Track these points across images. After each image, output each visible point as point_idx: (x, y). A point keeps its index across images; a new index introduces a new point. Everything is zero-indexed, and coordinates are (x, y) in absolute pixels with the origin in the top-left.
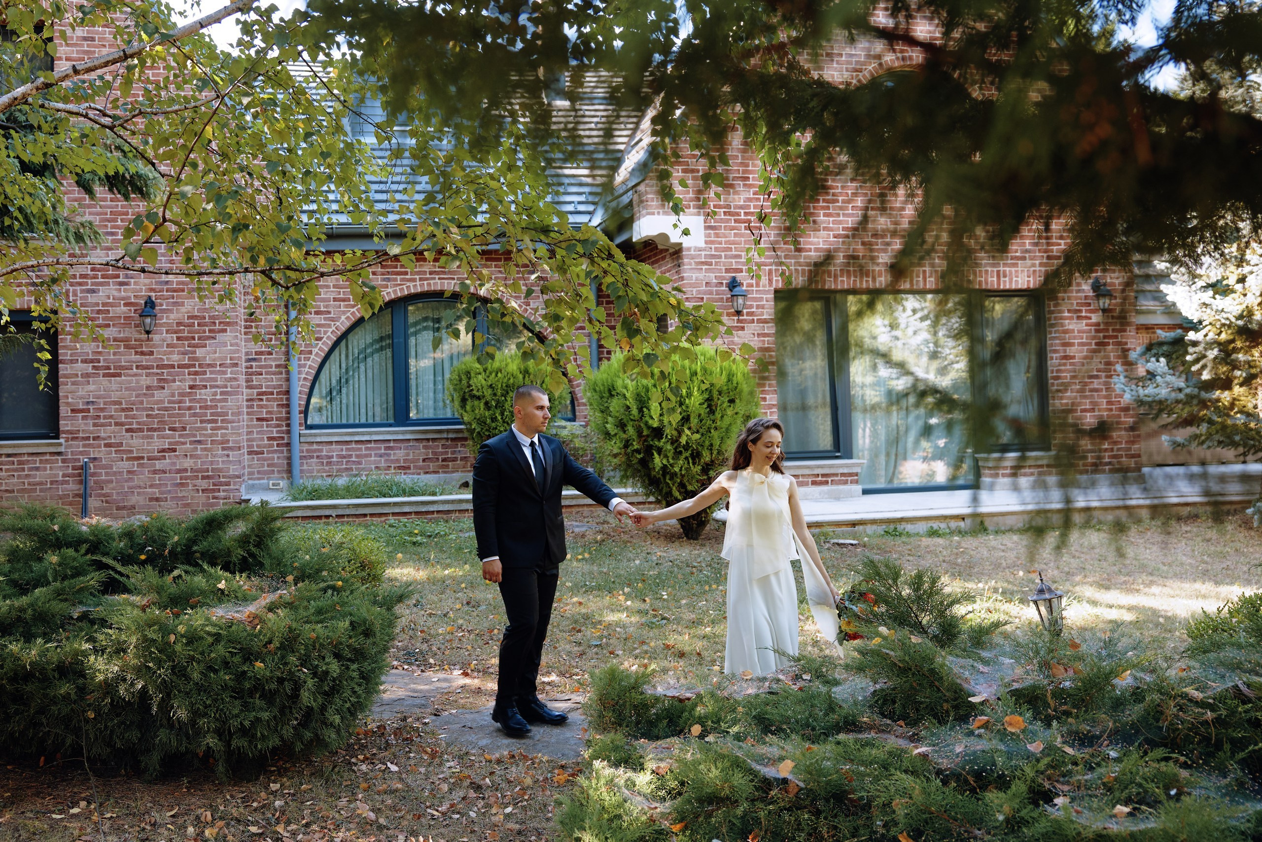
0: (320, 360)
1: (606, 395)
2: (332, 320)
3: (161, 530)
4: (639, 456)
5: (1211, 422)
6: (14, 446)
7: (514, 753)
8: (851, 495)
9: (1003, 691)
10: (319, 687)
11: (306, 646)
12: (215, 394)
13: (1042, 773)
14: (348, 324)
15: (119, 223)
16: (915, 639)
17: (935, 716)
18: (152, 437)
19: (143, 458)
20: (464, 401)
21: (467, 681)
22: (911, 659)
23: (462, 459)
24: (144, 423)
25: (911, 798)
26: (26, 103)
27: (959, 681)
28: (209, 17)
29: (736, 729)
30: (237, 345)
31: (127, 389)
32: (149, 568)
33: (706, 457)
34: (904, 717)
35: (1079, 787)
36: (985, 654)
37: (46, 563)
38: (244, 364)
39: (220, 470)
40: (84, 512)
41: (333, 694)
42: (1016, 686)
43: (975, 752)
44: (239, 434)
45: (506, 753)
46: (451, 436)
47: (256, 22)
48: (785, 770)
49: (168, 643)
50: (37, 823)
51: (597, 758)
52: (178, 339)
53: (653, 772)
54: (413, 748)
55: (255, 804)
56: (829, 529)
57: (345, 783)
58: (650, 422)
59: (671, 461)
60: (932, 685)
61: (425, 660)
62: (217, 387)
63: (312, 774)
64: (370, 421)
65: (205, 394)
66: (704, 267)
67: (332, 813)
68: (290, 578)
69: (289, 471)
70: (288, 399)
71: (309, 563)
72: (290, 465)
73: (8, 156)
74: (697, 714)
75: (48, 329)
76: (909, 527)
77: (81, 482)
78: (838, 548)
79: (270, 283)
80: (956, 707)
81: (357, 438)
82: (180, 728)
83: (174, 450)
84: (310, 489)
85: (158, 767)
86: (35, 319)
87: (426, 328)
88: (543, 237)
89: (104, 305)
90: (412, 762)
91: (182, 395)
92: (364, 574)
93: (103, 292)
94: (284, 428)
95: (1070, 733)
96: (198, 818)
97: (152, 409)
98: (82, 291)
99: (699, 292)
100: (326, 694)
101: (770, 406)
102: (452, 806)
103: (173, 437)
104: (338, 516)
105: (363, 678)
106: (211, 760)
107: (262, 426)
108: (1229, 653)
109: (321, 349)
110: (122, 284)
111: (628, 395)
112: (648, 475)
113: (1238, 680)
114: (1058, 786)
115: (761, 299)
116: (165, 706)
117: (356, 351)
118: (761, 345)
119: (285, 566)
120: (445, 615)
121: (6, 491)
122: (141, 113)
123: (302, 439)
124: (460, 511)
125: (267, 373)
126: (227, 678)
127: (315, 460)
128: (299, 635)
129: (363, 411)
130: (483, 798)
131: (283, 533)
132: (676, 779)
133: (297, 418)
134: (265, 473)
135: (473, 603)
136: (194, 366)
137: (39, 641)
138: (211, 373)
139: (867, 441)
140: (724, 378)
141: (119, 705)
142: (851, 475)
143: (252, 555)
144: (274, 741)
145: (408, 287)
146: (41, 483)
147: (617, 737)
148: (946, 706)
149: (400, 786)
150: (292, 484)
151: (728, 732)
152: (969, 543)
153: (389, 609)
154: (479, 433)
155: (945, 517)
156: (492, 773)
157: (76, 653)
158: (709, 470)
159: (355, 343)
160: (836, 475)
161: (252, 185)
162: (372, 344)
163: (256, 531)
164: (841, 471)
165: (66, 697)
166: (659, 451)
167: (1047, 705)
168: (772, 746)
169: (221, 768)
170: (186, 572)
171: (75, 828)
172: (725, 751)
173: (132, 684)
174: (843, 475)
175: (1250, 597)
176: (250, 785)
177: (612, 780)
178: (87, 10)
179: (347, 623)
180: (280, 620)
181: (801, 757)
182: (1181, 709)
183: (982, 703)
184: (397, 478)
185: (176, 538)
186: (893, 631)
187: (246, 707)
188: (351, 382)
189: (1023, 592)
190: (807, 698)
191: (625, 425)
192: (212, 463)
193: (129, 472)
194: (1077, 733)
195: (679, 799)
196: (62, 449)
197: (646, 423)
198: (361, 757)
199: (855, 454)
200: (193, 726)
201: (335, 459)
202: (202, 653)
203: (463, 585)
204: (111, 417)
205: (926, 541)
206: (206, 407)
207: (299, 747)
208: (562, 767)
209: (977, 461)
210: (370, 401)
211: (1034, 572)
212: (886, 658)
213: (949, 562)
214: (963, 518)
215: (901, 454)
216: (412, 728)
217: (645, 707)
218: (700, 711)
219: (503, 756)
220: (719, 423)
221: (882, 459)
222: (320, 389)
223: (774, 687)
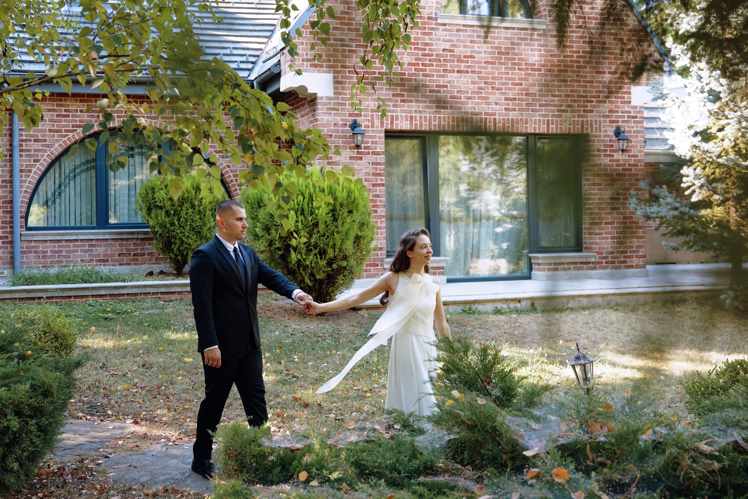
0: (37, 177)
1: (256, 206)
2: (48, 146)
4: (280, 253)
5: (696, 232)
7: (168, 488)
9: (552, 445)
14: (60, 150)
16: (481, 401)
17: (496, 466)
20: (149, 210)
21: (136, 428)
22: (478, 418)
23: (148, 254)
27: (515, 437)
29: (336, 474)
33: (331, 253)
34: (472, 463)
36: (536, 412)
41: (14, 445)
42: (562, 441)
45: (161, 488)
46: (140, 236)
54: (86, 485)
59: (304, 257)
60: (494, 440)
61: (105, 412)
64: (78, 225)
66: (333, 112)
69: (12, 263)
70: (11, 207)
72: (12, 258)
74: (304, 463)
76: (480, 307)
80: (513, 459)
81: (66, 238)
84: (27, 276)
92: (56, 344)
94: (9, 230)
95: (605, 481)
99: (329, 131)
101: (381, 217)
104: (48, 298)
105: (42, 431)
108: (731, 414)
109: (38, 169)
112: (287, 267)
113: (736, 436)
115: (375, 137)
117: (67, 171)
118: (374, 171)
120: (124, 375)
123: (23, 238)
124: (144, 294)
127: (33, 254)
129: (72, 217)
133: (18, 221)
135: (147, 365)
139: (452, 244)
140: (345, 194)
142: (438, 268)
147: (238, 482)
148: (504, 457)
150: (13, 272)
151: (329, 477)
152: (524, 319)
153: (67, 374)
154: (161, 234)
155: (506, 300)
158: (332, 263)
159: (67, 164)
162: (80, 166)
166: (295, 249)
167: (586, 457)
175: (733, 362)
179: (28, 386)
182: (694, 461)
183: (534, 457)
184: (97, 269)
186: (463, 395)
188: (63, 195)
189: (562, 356)
190: (396, 446)
191: (270, 229)
194: (611, 481)
198: (41, 495)
199: (442, 251)
201: (49, 254)
203: (141, 352)
205: (493, 318)
209: (530, 259)
210: (78, 209)
211: (570, 341)
212: (457, 416)
213: (509, 334)
214: (519, 301)
215: (476, 254)
216: (87, 468)
217: (263, 456)
218: (307, 459)
219: (158, 490)
220: (340, 228)
221: (462, 256)
222: (38, 199)
223: (372, 434)
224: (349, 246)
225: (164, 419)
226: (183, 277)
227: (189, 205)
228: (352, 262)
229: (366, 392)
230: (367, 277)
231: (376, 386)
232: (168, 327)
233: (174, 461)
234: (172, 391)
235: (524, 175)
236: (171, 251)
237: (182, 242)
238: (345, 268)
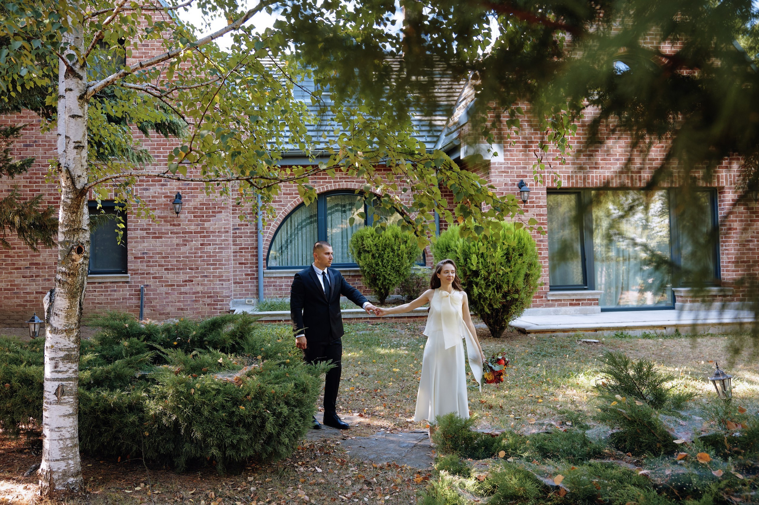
0: (275, 229)
1: (445, 251)
2: (283, 205)
3: (186, 328)
6: (103, 278)
7: (391, 463)
8: (594, 312)
9: (696, 437)
10: (276, 421)
11: (269, 397)
12: (215, 249)
13: (722, 490)
14: (292, 208)
15: (162, 150)
16: (638, 403)
17: (652, 451)
18: (179, 273)
19: (174, 285)
20: (359, 253)
21: (362, 420)
22: (636, 415)
24: (175, 265)
25: (637, 501)
26: (113, 84)
27: (667, 430)
28: (216, 33)
29: (526, 454)
30: (228, 220)
31: (165, 245)
32: (180, 350)
33: (505, 288)
34: (631, 450)
35: (747, 500)
36: (683, 413)
37: (121, 346)
38: (232, 232)
39: (218, 293)
40: (141, 316)
41: (284, 425)
42: (704, 434)
43: (678, 475)
44: (229, 272)
45: (385, 463)
46: (352, 274)
47: (242, 35)
48: (558, 481)
49: (190, 394)
50: (117, 495)
51: (442, 469)
52: (195, 216)
53: (476, 478)
54: (331, 459)
55: (239, 489)
56: (581, 333)
57: (291, 478)
58: (471, 267)
59: (484, 291)
60: (649, 432)
62: (217, 244)
63: (272, 472)
65: (209, 249)
66: (504, 174)
67: (284, 496)
68: (259, 357)
69: (257, 294)
70: (257, 252)
71: (270, 349)
72: (258, 290)
73: (102, 113)
74: (503, 444)
75: (123, 211)
76: (631, 332)
77: (139, 299)
78: (586, 344)
79: (249, 185)
80: (665, 446)
82: (197, 443)
83: (192, 281)
84: (269, 304)
85: (184, 465)
86: (116, 204)
87: (337, 211)
88: (410, 158)
89: (153, 197)
90: (330, 467)
91: (196, 249)
93: (152, 190)
94: (255, 268)
95: (740, 465)
96: (207, 495)
97: (179, 257)
98: (141, 189)
99: (500, 189)
100: (280, 425)
101: (544, 258)
102: (354, 494)
103: (191, 273)
104: (285, 321)
105: (302, 417)
106: (214, 462)
107: (242, 268)
109: (276, 223)
110: (163, 185)
111: (458, 251)
114: (733, 498)
115: (539, 193)
116: (188, 430)
117: (296, 224)
119: (257, 350)
120: (349, 380)
121: (98, 303)
122: (176, 88)
123: (265, 275)
124: (357, 318)
125: (245, 237)
126: (224, 415)
127: (272, 287)
128: (265, 391)
129: (300, 259)
130: (372, 490)
131: (255, 331)
132: (490, 484)
133: (262, 263)
134: (243, 294)
135: (365, 373)
136: (203, 232)
137: (118, 390)
138: (213, 236)
139: (603, 279)
140: (516, 241)
141: (162, 429)
142: (594, 300)
143: (238, 343)
144: (250, 453)
145: (327, 187)
146: (117, 299)
147: (455, 457)
148: (658, 445)
149: (323, 481)
150: (259, 301)
151: (522, 456)
152: (669, 343)
153: (316, 377)
154: (368, 272)
155: (653, 327)
156: (377, 475)
157: (139, 398)
158: (507, 296)
159: (296, 219)
160: (585, 300)
161: (239, 128)
162: (305, 220)
163: (240, 329)
164: (588, 297)
165: (133, 423)
166: (477, 284)
167: (724, 447)
168: (549, 466)
169: (220, 467)
170: (200, 352)
171: (138, 499)
172: (520, 468)
173: (170, 417)
174: (589, 300)
176: (236, 477)
177: (451, 483)
178: (149, 30)
179: (293, 384)
180: (254, 382)
181: (568, 473)
183: (682, 444)
185: (194, 333)
186: (624, 398)
187: (234, 432)
188: (293, 242)
189: (704, 374)
190: (569, 437)
192: (213, 288)
193: (166, 293)
194: (745, 465)
195: (492, 497)
196: (129, 280)
197: (469, 268)
198: (300, 463)
199: (596, 287)
200: (204, 442)
201: (284, 287)
202: (210, 400)
203: (359, 363)
204: (156, 261)
205: (642, 341)
206: (210, 256)
207: (264, 456)
208: (419, 473)
209: (673, 292)
210: (304, 253)
211: (711, 361)
212: (620, 414)
213: (656, 354)
214: (665, 327)
215: (626, 288)
216: (329, 446)
217: (471, 439)
218: (504, 442)
219: (383, 465)
220: (513, 268)
221: (613, 290)
222: (275, 246)
223: (549, 428)
224: (520, 282)
225: (382, 413)
226: (386, 306)
227: (390, 249)
228: (523, 295)
229: (538, 398)
230: (533, 307)
231: (546, 394)
232: (378, 345)
233: (392, 445)
234: (386, 393)
235: (667, 221)
236: (376, 285)
237: (385, 278)
238: (517, 300)
